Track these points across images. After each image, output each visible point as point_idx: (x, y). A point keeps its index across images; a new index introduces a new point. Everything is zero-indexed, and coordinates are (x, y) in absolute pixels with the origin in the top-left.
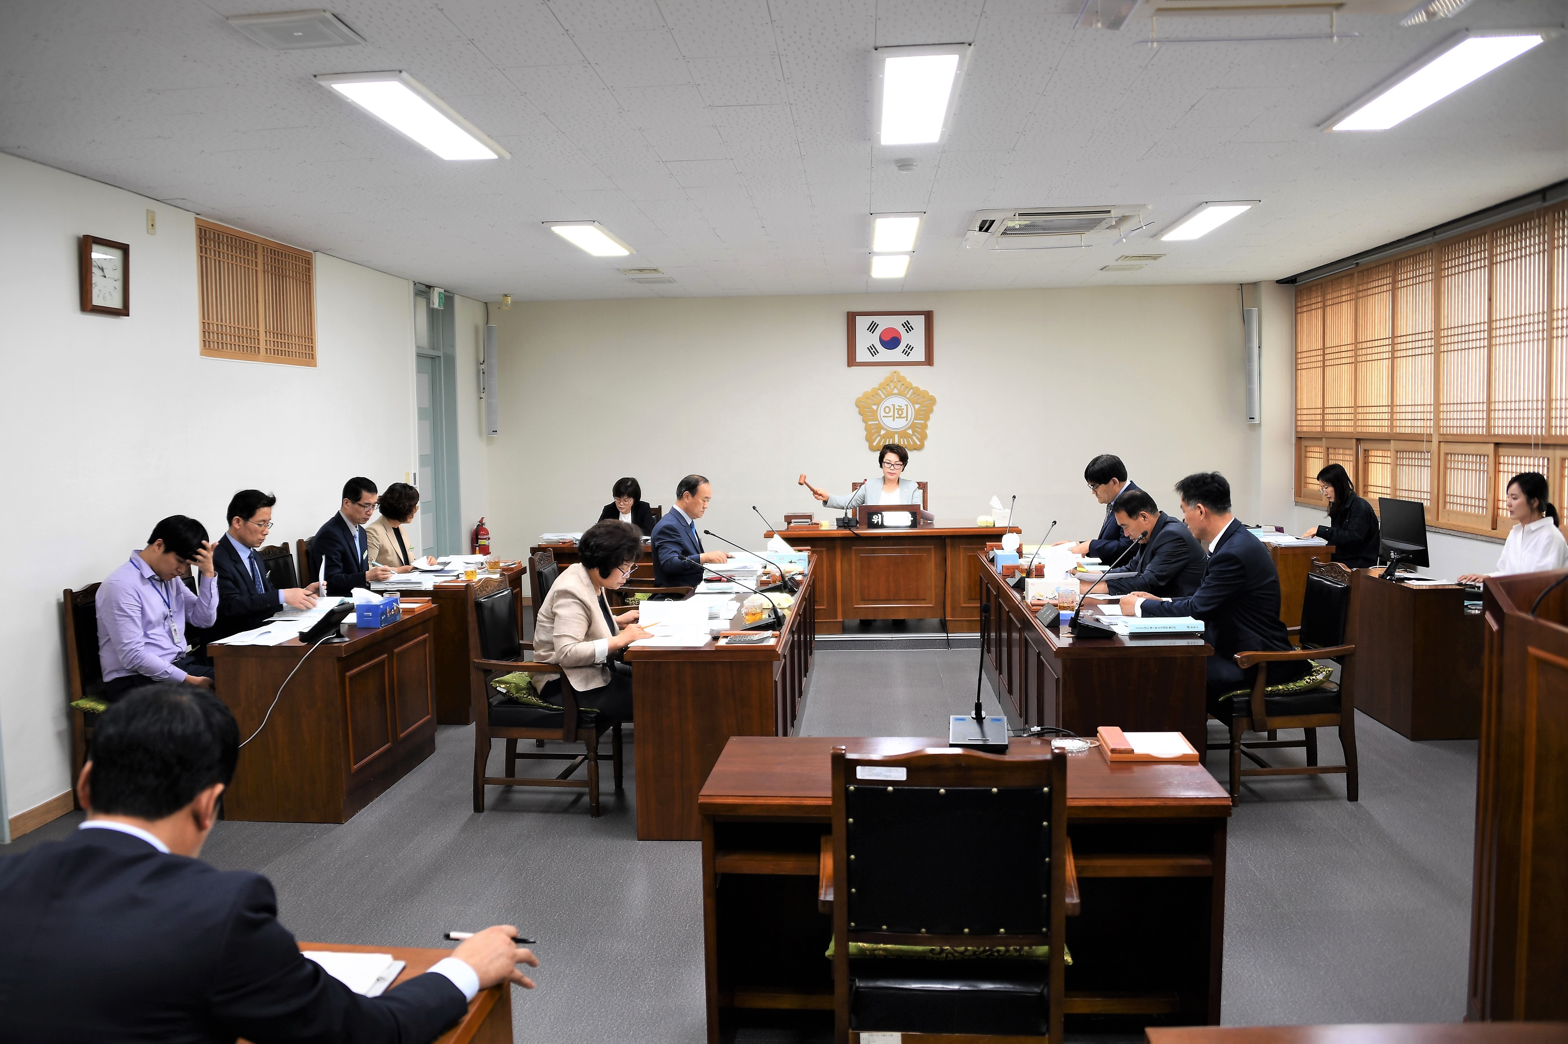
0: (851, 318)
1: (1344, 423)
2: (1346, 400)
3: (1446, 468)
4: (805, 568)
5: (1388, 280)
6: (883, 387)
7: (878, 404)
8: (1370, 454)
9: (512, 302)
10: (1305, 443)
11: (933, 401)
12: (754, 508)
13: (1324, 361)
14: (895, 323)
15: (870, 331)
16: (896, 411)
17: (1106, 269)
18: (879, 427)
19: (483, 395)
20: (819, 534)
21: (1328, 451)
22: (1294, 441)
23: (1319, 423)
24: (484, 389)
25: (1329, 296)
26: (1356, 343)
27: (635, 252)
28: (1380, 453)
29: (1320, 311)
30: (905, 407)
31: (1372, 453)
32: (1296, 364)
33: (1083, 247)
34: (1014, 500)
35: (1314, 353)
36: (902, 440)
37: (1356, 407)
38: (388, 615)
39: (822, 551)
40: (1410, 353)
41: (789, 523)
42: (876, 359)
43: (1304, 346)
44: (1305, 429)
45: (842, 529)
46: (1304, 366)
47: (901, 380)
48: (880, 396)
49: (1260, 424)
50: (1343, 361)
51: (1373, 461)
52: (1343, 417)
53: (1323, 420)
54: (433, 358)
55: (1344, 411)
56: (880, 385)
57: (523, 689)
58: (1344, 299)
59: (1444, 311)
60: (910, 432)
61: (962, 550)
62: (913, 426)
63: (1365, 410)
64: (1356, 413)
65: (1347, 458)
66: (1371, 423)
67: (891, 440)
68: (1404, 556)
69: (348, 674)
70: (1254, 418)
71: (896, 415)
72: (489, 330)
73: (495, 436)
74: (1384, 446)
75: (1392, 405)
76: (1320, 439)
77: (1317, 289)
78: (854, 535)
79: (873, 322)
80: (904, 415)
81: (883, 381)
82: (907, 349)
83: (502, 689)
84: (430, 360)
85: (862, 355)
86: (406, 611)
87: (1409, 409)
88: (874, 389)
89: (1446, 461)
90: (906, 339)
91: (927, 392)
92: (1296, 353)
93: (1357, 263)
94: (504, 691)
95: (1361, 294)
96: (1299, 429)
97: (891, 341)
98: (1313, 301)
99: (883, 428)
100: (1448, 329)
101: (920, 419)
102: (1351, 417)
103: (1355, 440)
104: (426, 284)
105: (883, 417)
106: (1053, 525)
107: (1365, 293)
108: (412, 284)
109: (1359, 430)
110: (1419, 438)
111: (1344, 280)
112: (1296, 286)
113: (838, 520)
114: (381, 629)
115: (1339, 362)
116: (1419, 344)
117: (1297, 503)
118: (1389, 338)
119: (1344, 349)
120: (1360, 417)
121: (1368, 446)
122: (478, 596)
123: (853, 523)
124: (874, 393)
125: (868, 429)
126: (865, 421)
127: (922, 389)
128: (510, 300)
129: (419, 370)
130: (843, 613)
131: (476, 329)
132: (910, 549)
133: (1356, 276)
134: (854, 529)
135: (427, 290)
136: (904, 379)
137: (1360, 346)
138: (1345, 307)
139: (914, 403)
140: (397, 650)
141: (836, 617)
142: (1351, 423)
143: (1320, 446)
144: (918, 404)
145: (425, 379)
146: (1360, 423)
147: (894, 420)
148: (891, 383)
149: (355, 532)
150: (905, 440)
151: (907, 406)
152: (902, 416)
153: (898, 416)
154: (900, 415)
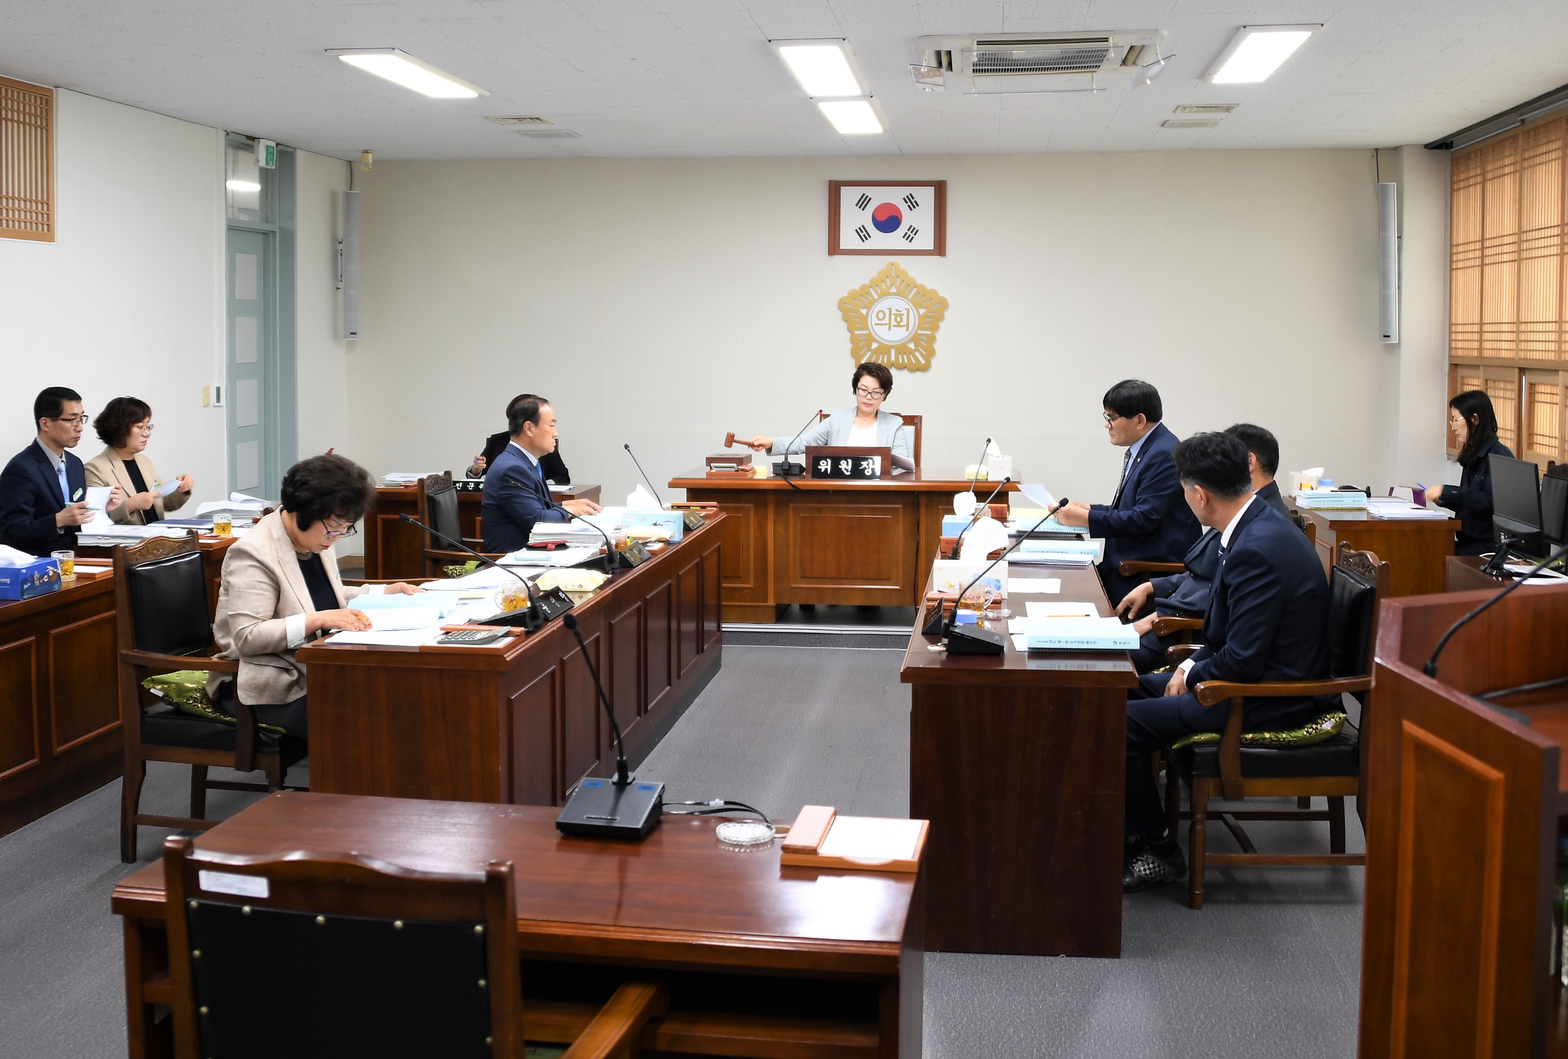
0: (835, 189)
1: (1504, 345)
2: (1506, 312)
4: (674, 534)
5: (1558, 144)
6: (875, 283)
7: (869, 307)
8: (1537, 390)
9: (374, 161)
10: (1461, 372)
11: (943, 305)
12: (626, 447)
13: (1483, 257)
14: (895, 196)
15: (860, 207)
16: (893, 317)
17: (1167, 124)
18: (870, 339)
19: (340, 285)
20: (744, 484)
21: (1487, 384)
22: (1447, 368)
23: (1476, 345)
24: (341, 276)
25: (1492, 166)
26: (1520, 232)
27: (485, 93)
28: (1547, 389)
29: (1479, 188)
30: (905, 312)
31: (1540, 388)
32: (1451, 261)
33: (1095, 91)
34: (987, 445)
35: (1471, 246)
36: (900, 357)
37: (1519, 323)
38: (37, 583)
39: (738, 507)
41: (710, 468)
42: (868, 245)
43: (1460, 237)
44: (1460, 353)
45: (779, 478)
46: (1460, 265)
47: (901, 275)
48: (872, 296)
49: (1399, 345)
50: (1506, 258)
51: (1540, 400)
52: (1504, 336)
53: (1481, 341)
54: (265, 234)
55: (1505, 328)
56: (873, 281)
57: (194, 694)
58: (1507, 170)
60: (912, 346)
61: (933, 511)
62: (916, 338)
63: (1530, 327)
64: (1518, 332)
65: (1509, 394)
66: (1535, 346)
67: (886, 356)
68: (1514, 541)
70: (1389, 336)
71: (893, 323)
72: (348, 198)
73: (354, 338)
74: (1551, 378)
75: (1560, 321)
76: (1477, 367)
77: (1476, 157)
78: (791, 488)
79: (864, 194)
80: (904, 323)
81: (876, 275)
82: (909, 233)
83: (157, 691)
84: (262, 236)
85: (849, 240)
86: (81, 577)
88: (863, 287)
90: (908, 218)
91: (935, 292)
92: (1452, 246)
93: (1523, 121)
94: (163, 696)
95: (1526, 164)
96: (1453, 353)
97: (888, 221)
98: (1472, 173)
99: (875, 341)
101: (925, 329)
102: (1512, 337)
103: (1517, 370)
104: (247, 134)
105: (876, 324)
107: (1531, 162)
108: (222, 135)
109: (1522, 355)
111: (1507, 143)
112: (1453, 152)
114: (22, 601)
115: (1498, 259)
118: (1558, 226)
119: (1506, 240)
120: (1523, 337)
121: (1534, 378)
122: (134, 562)
123: (797, 471)
124: (864, 291)
125: (854, 340)
126: (850, 329)
127: (929, 286)
128: (370, 157)
129: (232, 250)
130: (777, 593)
131: (333, 196)
132: (870, 509)
133: (1521, 136)
134: (797, 478)
135: (250, 142)
136: (905, 273)
137: (1524, 237)
138: (1508, 181)
139: (918, 306)
140: (53, 632)
141: (765, 599)
142: (1513, 346)
143: (1478, 378)
144: (923, 308)
145: (249, 263)
146: (1523, 346)
147: (890, 329)
148: (888, 279)
149: (59, 464)
150: (905, 357)
151: (908, 310)
152: (901, 324)
153: (896, 324)
154: (898, 323)
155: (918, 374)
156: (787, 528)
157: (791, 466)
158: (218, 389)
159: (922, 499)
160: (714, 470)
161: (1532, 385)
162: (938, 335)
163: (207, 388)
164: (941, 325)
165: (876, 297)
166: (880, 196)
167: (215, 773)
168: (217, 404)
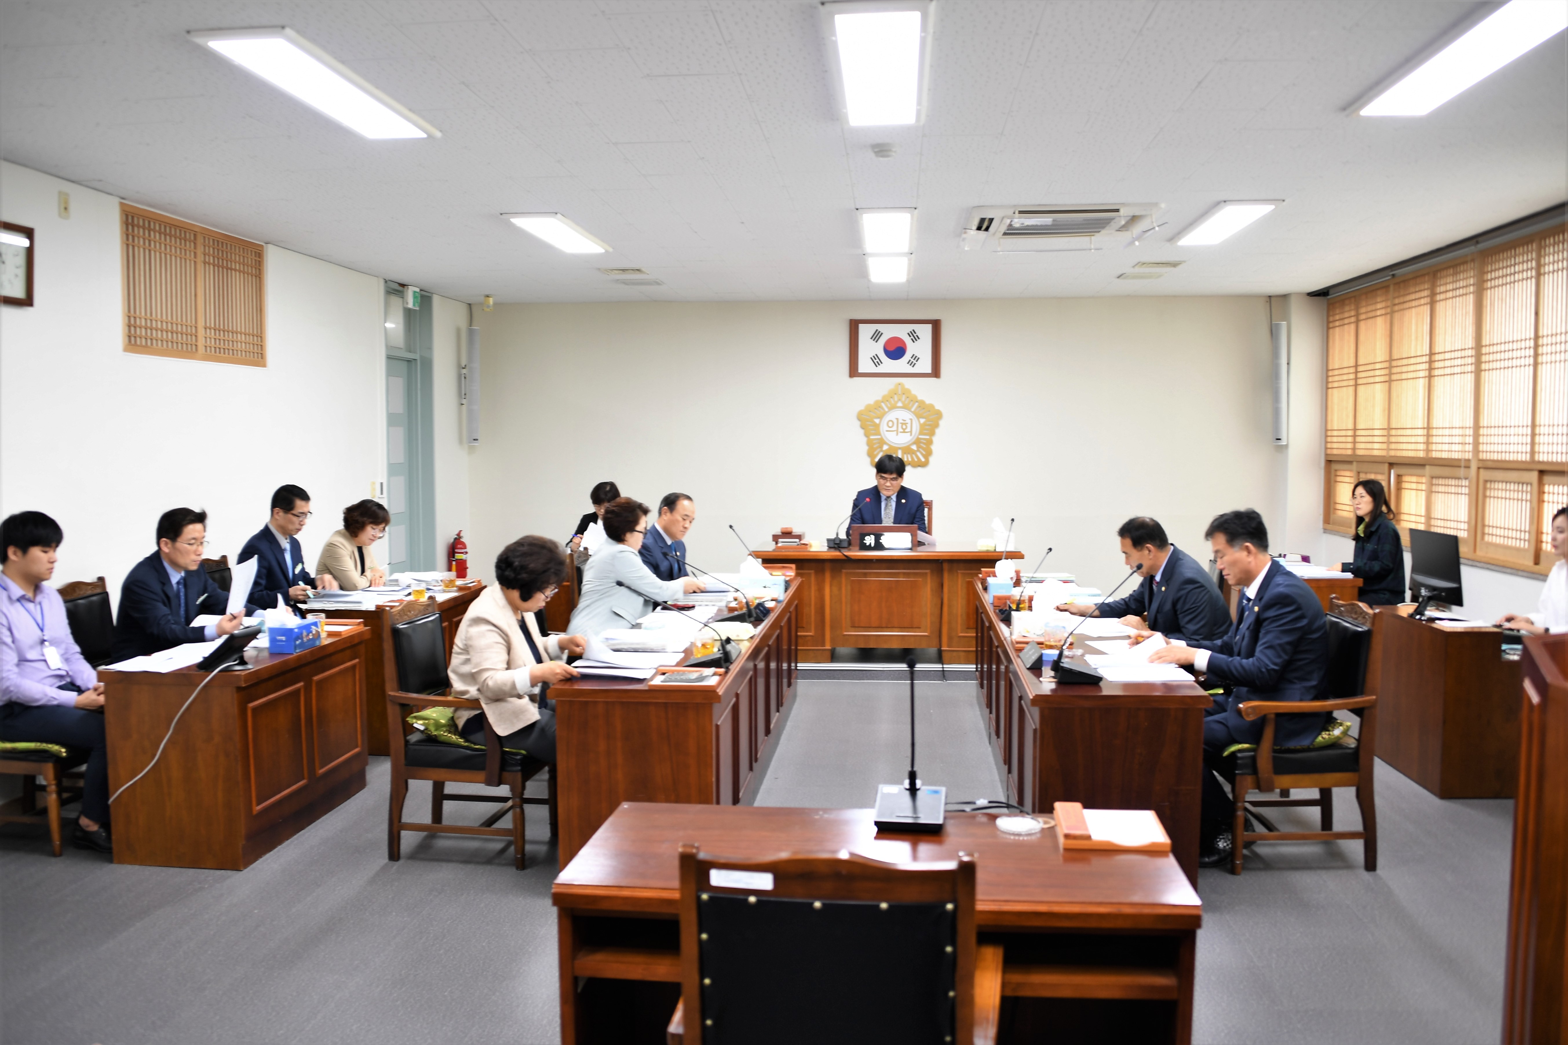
0: (854, 326)
1: (1376, 446)
2: (1378, 420)
3: (1485, 496)
4: (780, 594)
5: (1426, 293)
6: (886, 399)
7: (881, 417)
8: (1403, 480)
9: (495, 304)
10: (1334, 466)
11: (939, 415)
12: (731, 527)
13: (1356, 379)
14: (901, 332)
15: (874, 340)
16: (900, 425)
17: (1122, 277)
18: (882, 442)
19: (464, 401)
20: (807, 555)
22: (1323, 464)
23: (1350, 446)
24: (465, 394)
25: (1363, 310)
26: (1391, 360)
27: (611, 250)
28: (1414, 479)
29: (1353, 326)
30: (909, 421)
31: (1406, 478)
32: (1327, 382)
33: (1093, 251)
34: (1012, 522)
35: (1345, 371)
36: (905, 456)
37: (1389, 429)
38: (305, 639)
39: (810, 574)
40: (1448, 371)
41: (777, 543)
42: (880, 369)
43: (1335, 363)
44: (1335, 452)
45: (832, 550)
46: (1336, 385)
47: (906, 392)
48: (883, 409)
49: (1286, 446)
50: (1377, 379)
51: (1407, 487)
52: (1376, 439)
53: (1354, 442)
54: (409, 361)
55: (1377, 432)
56: (884, 397)
57: (443, 726)
58: (1379, 313)
59: (1486, 326)
60: (914, 447)
61: (960, 576)
62: (917, 442)
63: (1399, 432)
64: (1389, 436)
66: (1404, 446)
69: (251, 705)
70: (1280, 439)
71: (900, 430)
72: (472, 333)
73: (476, 444)
74: (1419, 471)
75: (1429, 428)
76: (1350, 462)
77: (1350, 303)
78: (844, 558)
79: (877, 330)
80: (908, 430)
81: (886, 393)
82: (912, 360)
83: (419, 725)
84: (406, 363)
85: (865, 366)
86: (331, 634)
87: (1447, 432)
88: (877, 402)
89: (1485, 489)
90: (912, 348)
91: (932, 406)
92: (1328, 370)
93: (1393, 275)
94: (422, 728)
95: (1396, 308)
96: (1329, 452)
97: (896, 350)
98: (1346, 315)
99: (886, 443)
100: (1490, 345)
101: (925, 434)
102: (1384, 439)
103: (1387, 466)
104: (400, 282)
105: (887, 431)
106: (1048, 553)
107: (1401, 307)
108: (383, 282)
109: (1392, 453)
110: (1456, 463)
111: (1379, 292)
112: (1328, 300)
113: (829, 540)
114: (295, 654)
115: (1371, 380)
116: (1459, 362)
117: (1325, 531)
118: (1426, 355)
119: (1378, 366)
120: (1393, 439)
121: (1401, 471)
122: (396, 622)
123: (845, 544)
124: (877, 406)
125: (870, 443)
126: (867, 435)
127: (928, 402)
128: (491, 301)
129: (390, 373)
130: (833, 640)
131: (458, 331)
132: (904, 573)
133: (1392, 288)
134: (846, 550)
135: (400, 288)
136: (909, 391)
137: (1394, 363)
138: (1380, 321)
139: (919, 417)
140: (316, 678)
141: (823, 645)
142: (1384, 446)
143: (1351, 470)
144: (923, 418)
145: (399, 383)
146: (1393, 446)
147: (897, 434)
148: (895, 396)
149: (285, 544)
150: (909, 456)
151: (911, 419)
152: (906, 431)
153: (902, 431)
154: (904, 429)
155: (919, 469)
156: (840, 589)
157: (841, 541)
158: (382, 484)
159: (946, 566)
160: (780, 545)
161: (1399, 477)
162: (935, 439)
163: (374, 483)
164: (937, 431)
165: (887, 410)
166: (889, 332)
167: (451, 788)
168: (381, 496)
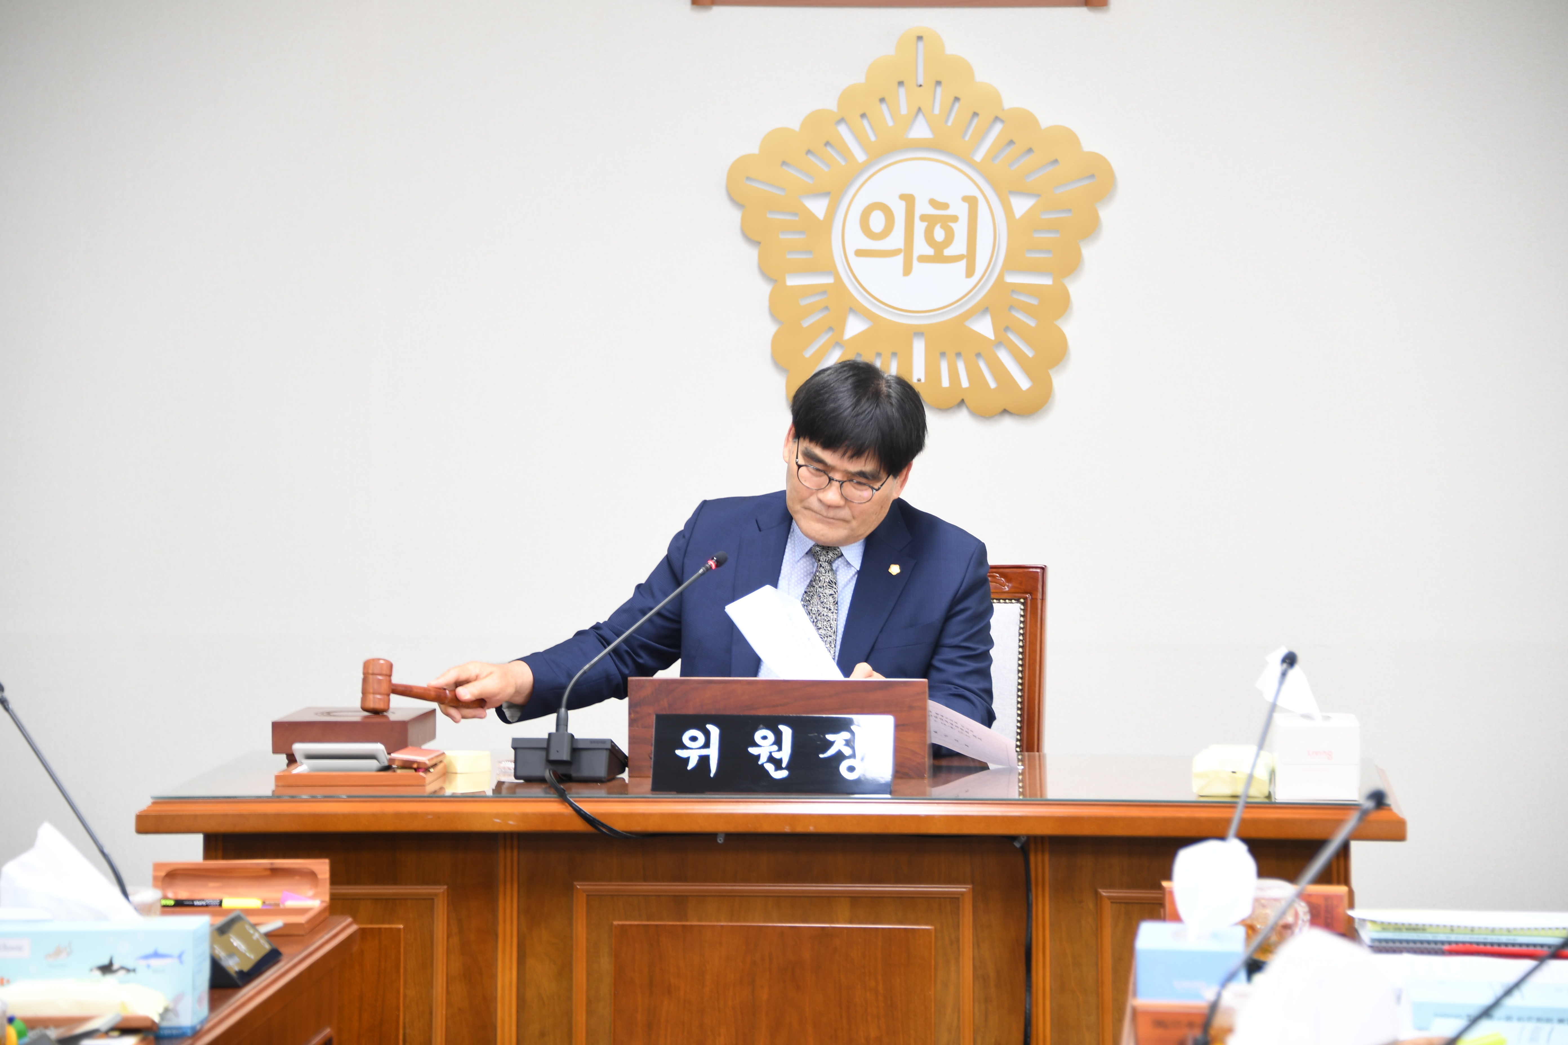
4: (178, 1000)
16: (920, 227)
30: (960, 210)
36: (944, 366)
39: (394, 901)
41: (292, 761)
45: (537, 791)
48: (846, 153)
56: (847, 97)
60: (984, 327)
61: (1108, 911)
71: (921, 247)
78: (580, 826)
80: (958, 247)
88: (815, 120)
99: (855, 309)
105: (860, 253)
123: (599, 766)
127: (1046, 120)
132: (857, 900)
134: (602, 790)
147: (907, 270)
148: (902, 91)
150: (961, 366)
151: (971, 201)
152: (947, 252)
153: (930, 252)
154: (939, 247)
155: (1008, 424)
157: (577, 748)
159: (1044, 867)
160: (303, 768)
162: (1076, 288)
164: (1089, 252)
165: (860, 156)
